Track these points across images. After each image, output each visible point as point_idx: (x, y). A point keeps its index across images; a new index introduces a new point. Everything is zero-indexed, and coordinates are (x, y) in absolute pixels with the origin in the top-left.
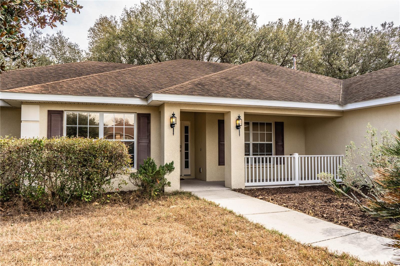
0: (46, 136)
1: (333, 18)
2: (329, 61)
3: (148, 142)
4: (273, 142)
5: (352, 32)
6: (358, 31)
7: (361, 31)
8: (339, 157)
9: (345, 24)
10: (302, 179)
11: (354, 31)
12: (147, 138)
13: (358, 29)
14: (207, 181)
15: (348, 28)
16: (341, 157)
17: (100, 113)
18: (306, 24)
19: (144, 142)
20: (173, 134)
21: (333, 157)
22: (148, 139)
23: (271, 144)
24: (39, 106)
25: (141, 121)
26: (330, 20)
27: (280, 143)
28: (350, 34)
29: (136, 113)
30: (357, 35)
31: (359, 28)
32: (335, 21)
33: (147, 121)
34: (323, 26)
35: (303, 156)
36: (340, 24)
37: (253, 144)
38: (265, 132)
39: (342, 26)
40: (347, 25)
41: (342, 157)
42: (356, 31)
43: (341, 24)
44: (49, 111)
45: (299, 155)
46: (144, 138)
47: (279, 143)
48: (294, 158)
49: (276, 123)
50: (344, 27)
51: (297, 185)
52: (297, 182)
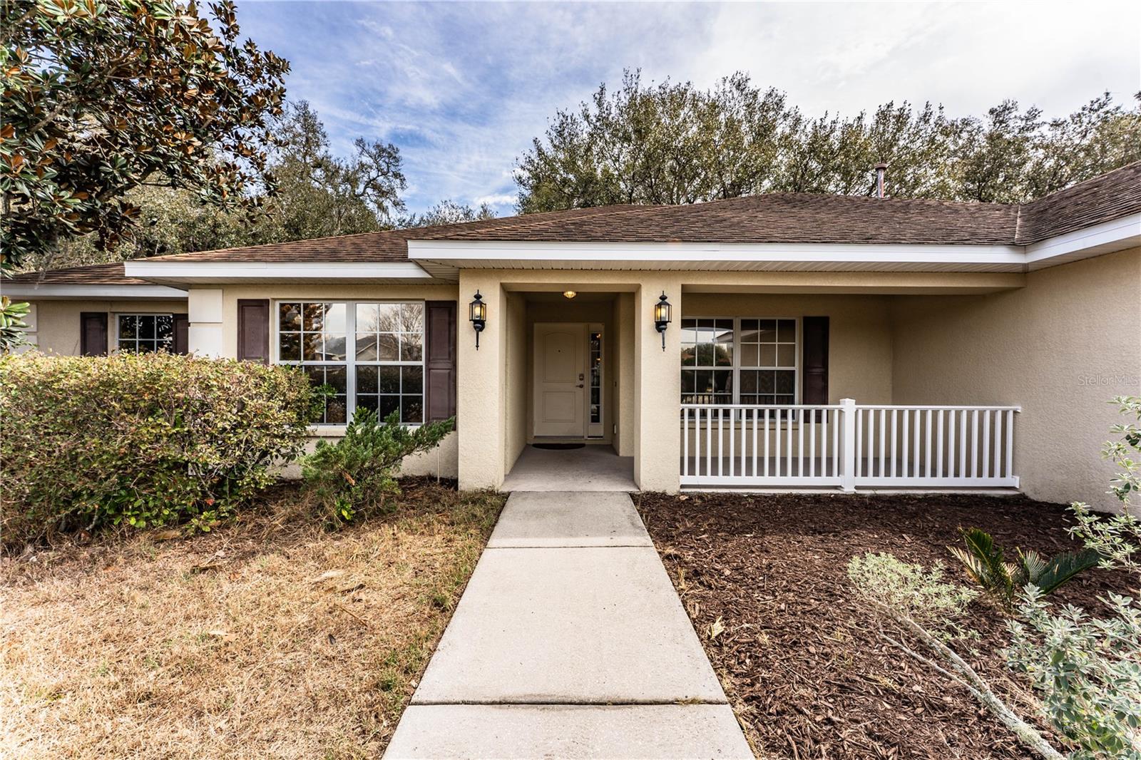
0: (232, 354)
1: (996, 107)
2: (980, 194)
3: (449, 366)
4: (797, 368)
5: (1045, 129)
6: (1063, 123)
7: (1071, 121)
8: (1005, 414)
9: (1027, 115)
10: (865, 473)
11: (1052, 125)
12: (447, 357)
13: (1062, 120)
14: (621, 455)
15: (1035, 122)
16: (1010, 416)
17: (348, 302)
18: (922, 111)
19: (441, 368)
20: (477, 346)
21: (981, 414)
22: (449, 359)
23: (793, 372)
24: (221, 291)
25: (434, 318)
26: (987, 113)
27: (818, 371)
28: (1039, 134)
29: (423, 300)
30: (1059, 132)
31: (1064, 116)
32: (1000, 115)
33: (447, 318)
34: (969, 128)
35: (872, 408)
36: (1012, 116)
37: (742, 372)
38: (777, 343)
39: (1019, 121)
40: (1033, 114)
41: (1015, 412)
42: (1056, 124)
43: (1016, 117)
44: (239, 301)
45: (856, 404)
46: (439, 357)
47: (814, 370)
48: (841, 412)
49: (808, 321)
50: (1024, 122)
51: (849, 489)
52: (848, 482)
